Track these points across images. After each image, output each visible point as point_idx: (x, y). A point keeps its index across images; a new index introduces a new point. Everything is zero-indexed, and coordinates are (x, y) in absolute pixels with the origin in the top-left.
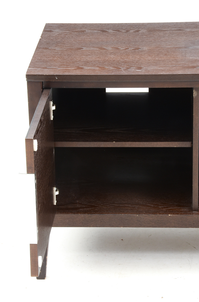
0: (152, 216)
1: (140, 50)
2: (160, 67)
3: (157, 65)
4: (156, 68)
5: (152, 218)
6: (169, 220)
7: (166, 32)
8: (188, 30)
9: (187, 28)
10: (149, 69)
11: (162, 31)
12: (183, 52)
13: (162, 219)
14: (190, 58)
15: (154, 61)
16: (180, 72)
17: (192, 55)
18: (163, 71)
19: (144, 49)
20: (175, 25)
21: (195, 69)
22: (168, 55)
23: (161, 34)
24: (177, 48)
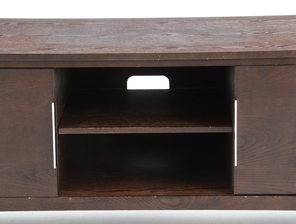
0: (12, 199)
1: (2, 36)
2: (16, 48)
3: (14, 47)
4: (11, 49)
5: (11, 201)
6: (29, 203)
7: (35, 25)
8: (58, 24)
9: (57, 22)
10: (4, 49)
11: (31, 24)
12: (44, 39)
13: (22, 203)
14: (49, 43)
15: (13, 44)
16: (34, 53)
17: (52, 41)
18: (18, 51)
19: (7, 36)
20: (46, 21)
21: (50, 50)
22: (29, 40)
23: (30, 26)
24: (39, 36)
